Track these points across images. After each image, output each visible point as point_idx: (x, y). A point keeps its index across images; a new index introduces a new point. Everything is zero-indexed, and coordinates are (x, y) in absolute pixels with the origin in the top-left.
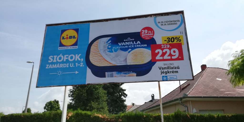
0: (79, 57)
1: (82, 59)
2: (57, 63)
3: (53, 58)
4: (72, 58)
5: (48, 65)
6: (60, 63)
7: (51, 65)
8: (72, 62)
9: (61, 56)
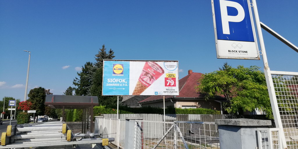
1: (126, 82)
3: (110, 80)
4: (120, 81)
6: (114, 83)
7: (109, 84)
8: (121, 83)
9: (114, 79)
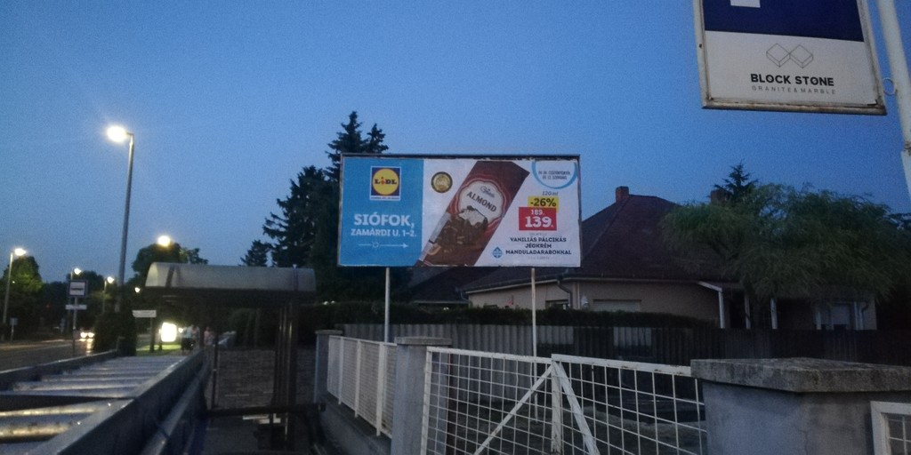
0: (408, 220)
1: (413, 225)
2: (369, 227)
3: (362, 218)
4: (395, 220)
5: (354, 230)
6: (376, 227)
7: (359, 230)
8: (395, 228)
9: (375, 214)
